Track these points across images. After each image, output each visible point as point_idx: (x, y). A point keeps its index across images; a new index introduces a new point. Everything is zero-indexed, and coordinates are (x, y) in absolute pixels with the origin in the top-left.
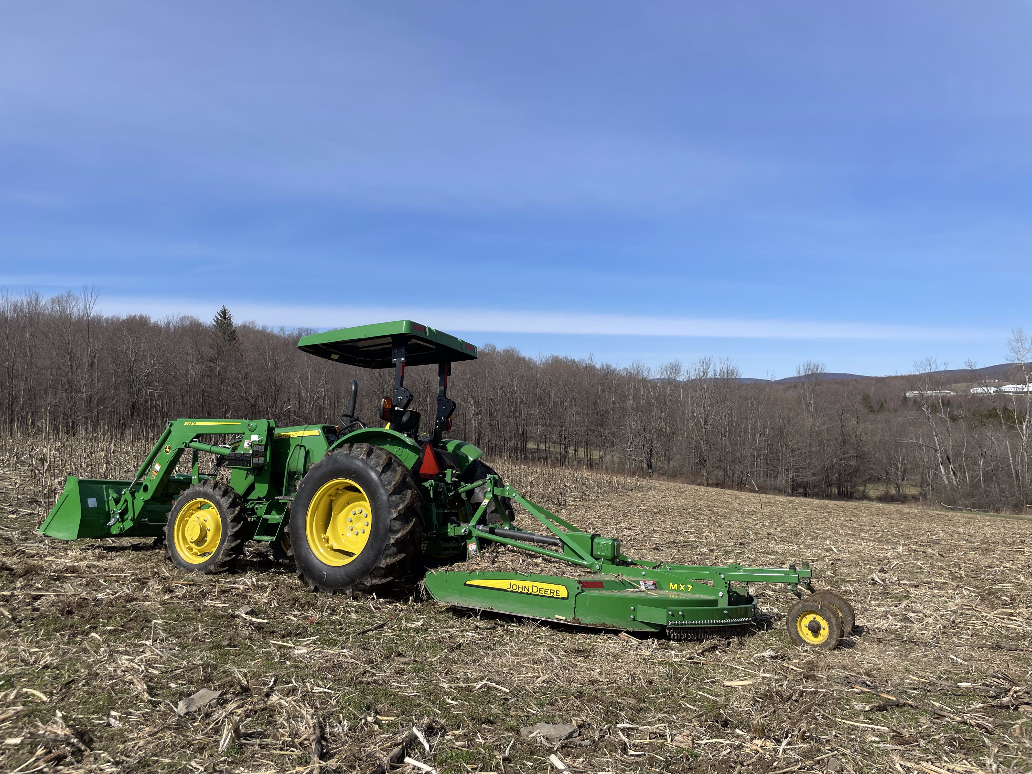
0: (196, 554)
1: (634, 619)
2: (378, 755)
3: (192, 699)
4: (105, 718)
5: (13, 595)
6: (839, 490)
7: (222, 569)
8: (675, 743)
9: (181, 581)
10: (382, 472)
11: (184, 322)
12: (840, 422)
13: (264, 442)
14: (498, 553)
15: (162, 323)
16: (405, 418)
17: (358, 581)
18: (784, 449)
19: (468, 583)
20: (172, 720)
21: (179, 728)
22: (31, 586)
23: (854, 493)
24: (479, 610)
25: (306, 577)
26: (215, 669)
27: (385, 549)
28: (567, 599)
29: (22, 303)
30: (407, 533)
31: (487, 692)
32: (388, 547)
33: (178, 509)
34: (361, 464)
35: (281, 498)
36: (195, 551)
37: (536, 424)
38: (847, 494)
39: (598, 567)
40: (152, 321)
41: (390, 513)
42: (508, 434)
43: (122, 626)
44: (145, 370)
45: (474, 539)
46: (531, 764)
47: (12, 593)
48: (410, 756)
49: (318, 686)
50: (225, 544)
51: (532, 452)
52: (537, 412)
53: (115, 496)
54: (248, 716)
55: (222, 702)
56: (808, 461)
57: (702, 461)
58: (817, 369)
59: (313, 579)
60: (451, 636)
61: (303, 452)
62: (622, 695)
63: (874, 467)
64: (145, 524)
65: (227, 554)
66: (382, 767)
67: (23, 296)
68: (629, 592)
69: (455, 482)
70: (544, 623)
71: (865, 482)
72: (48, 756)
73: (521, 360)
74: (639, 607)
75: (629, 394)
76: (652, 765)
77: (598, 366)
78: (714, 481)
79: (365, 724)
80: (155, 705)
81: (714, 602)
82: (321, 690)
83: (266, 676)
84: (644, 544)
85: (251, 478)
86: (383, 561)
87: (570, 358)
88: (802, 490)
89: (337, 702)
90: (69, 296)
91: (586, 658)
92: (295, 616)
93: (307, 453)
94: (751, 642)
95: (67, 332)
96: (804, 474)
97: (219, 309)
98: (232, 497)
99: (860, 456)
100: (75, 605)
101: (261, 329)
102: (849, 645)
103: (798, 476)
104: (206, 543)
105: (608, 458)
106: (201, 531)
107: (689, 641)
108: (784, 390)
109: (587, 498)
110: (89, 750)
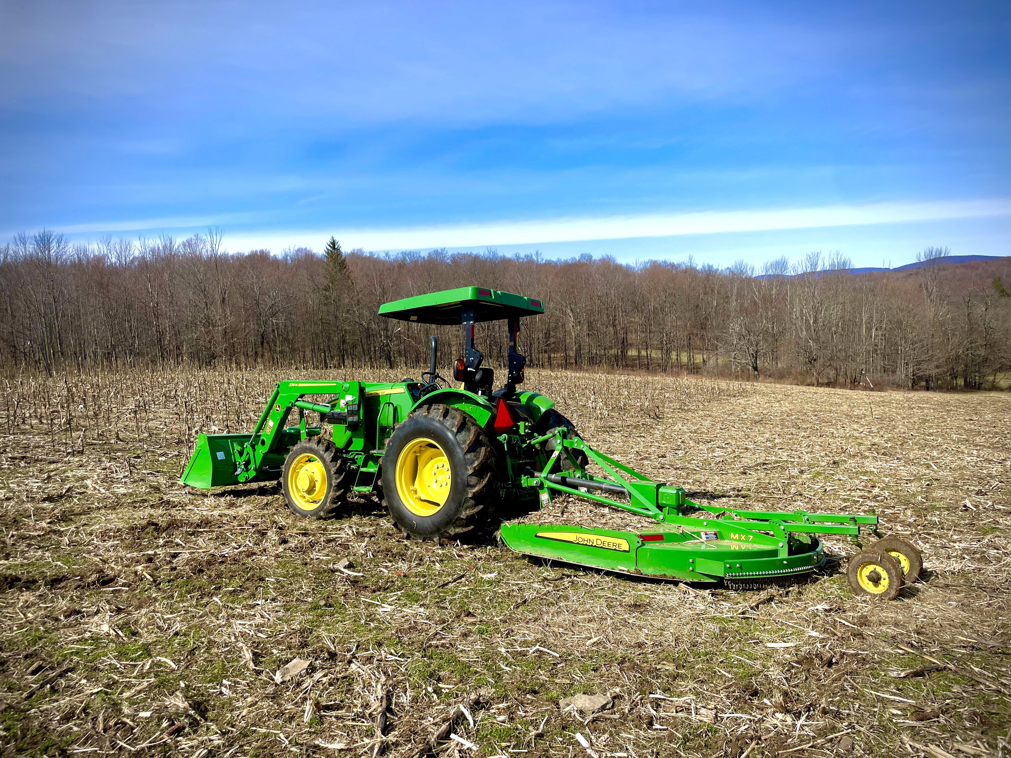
0: (308, 501)
1: (693, 571)
2: (429, 729)
3: (287, 668)
4: (218, 687)
5: (156, 554)
6: (965, 381)
7: (330, 515)
8: (698, 717)
9: (295, 531)
10: (458, 432)
11: (300, 254)
12: (966, 310)
13: (357, 402)
14: (568, 502)
15: (280, 256)
16: (478, 377)
17: (443, 530)
18: (903, 342)
19: (538, 534)
20: (270, 689)
21: (274, 697)
22: (172, 542)
23: (982, 384)
24: (549, 560)
25: (399, 526)
26: (311, 633)
27: (465, 502)
28: (628, 552)
29: (159, 248)
30: (483, 487)
31: (540, 657)
32: (466, 500)
33: (290, 462)
34: (438, 425)
35: (375, 452)
36: (307, 498)
37: (636, 331)
38: (975, 385)
39: (661, 517)
40: (272, 254)
41: (466, 469)
42: (608, 343)
43: (240, 586)
44: (270, 303)
45: (546, 489)
46: (561, 739)
47: (155, 552)
48: (456, 733)
49: (391, 654)
50: (331, 493)
51: (634, 360)
52: (637, 319)
53: (239, 448)
54: (331, 684)
55: (312, 669)
56: (930, 353)
57: (812, 361)
58: (940, 253)
59: (405, 528)
60: (520, 589)
61: (391, 408)
62: (663, 660)
63: (1005, 356)
64: (266, 472)
65: (333, 502)
66: (429, 745)
67: (158, 242)
68: (688, 546)
69: (528, 433)
70: (608, 573)
71: (995, 372)
72: (171, 728)
73: (619, 268)
74: (698, 560)
75: (732, 295)
76: (670, 742)
77: (699, 267)
78: (826, 381)
79: (425, 694)
80: (259, 673)
81: (774, 553)
82: (394, 658)
83: (350, 642)
84: (733, 466)
85: (349, 433)
86: (464, 513)
87: (669, 262)
88: (924, 383)
89: (406, 670)
90: (197, 239)
91: (641, 613)
92: (386, 567)
93: (395, 409)
94: (811, 590)
95: (198, 271)
96: (925, 366)
97: (328, 240)
98: (334, 451)
99: (990, 345)
100: (204, 563)
101: (368, 255)
102: (912, 594)
103: (919, 369)
104: (316, 493)
105: (712, 362)
106: (310, 482)
107: (747, 590)
108: (904, 277)
109: (686, 408)
110: (203, 721)
